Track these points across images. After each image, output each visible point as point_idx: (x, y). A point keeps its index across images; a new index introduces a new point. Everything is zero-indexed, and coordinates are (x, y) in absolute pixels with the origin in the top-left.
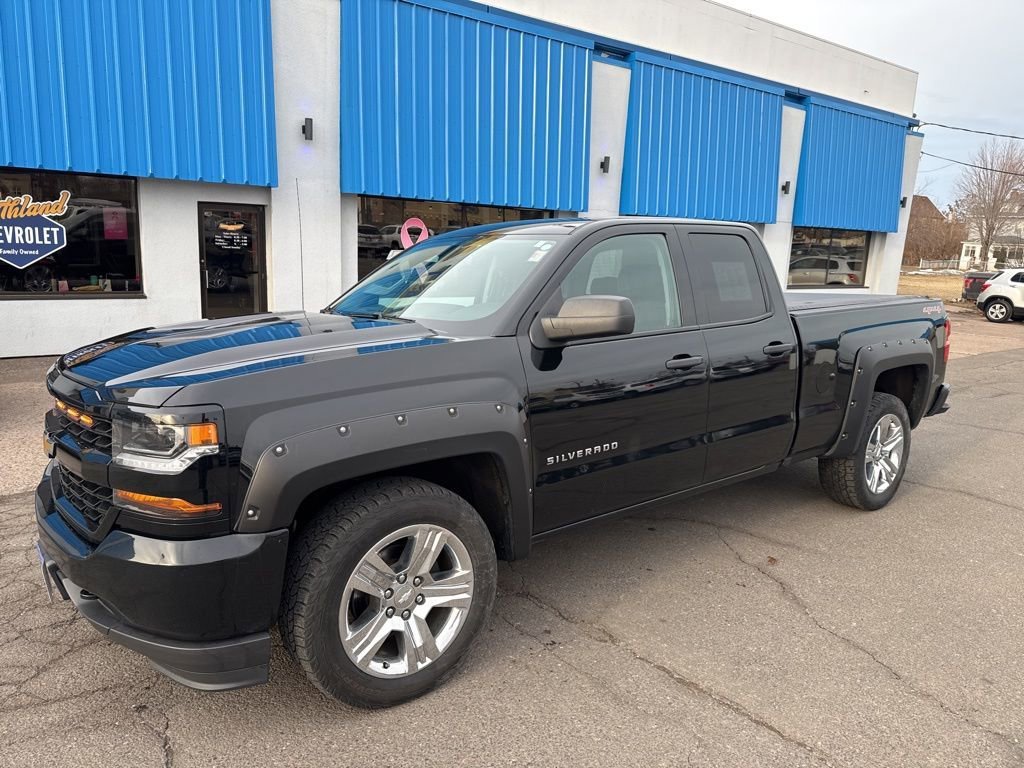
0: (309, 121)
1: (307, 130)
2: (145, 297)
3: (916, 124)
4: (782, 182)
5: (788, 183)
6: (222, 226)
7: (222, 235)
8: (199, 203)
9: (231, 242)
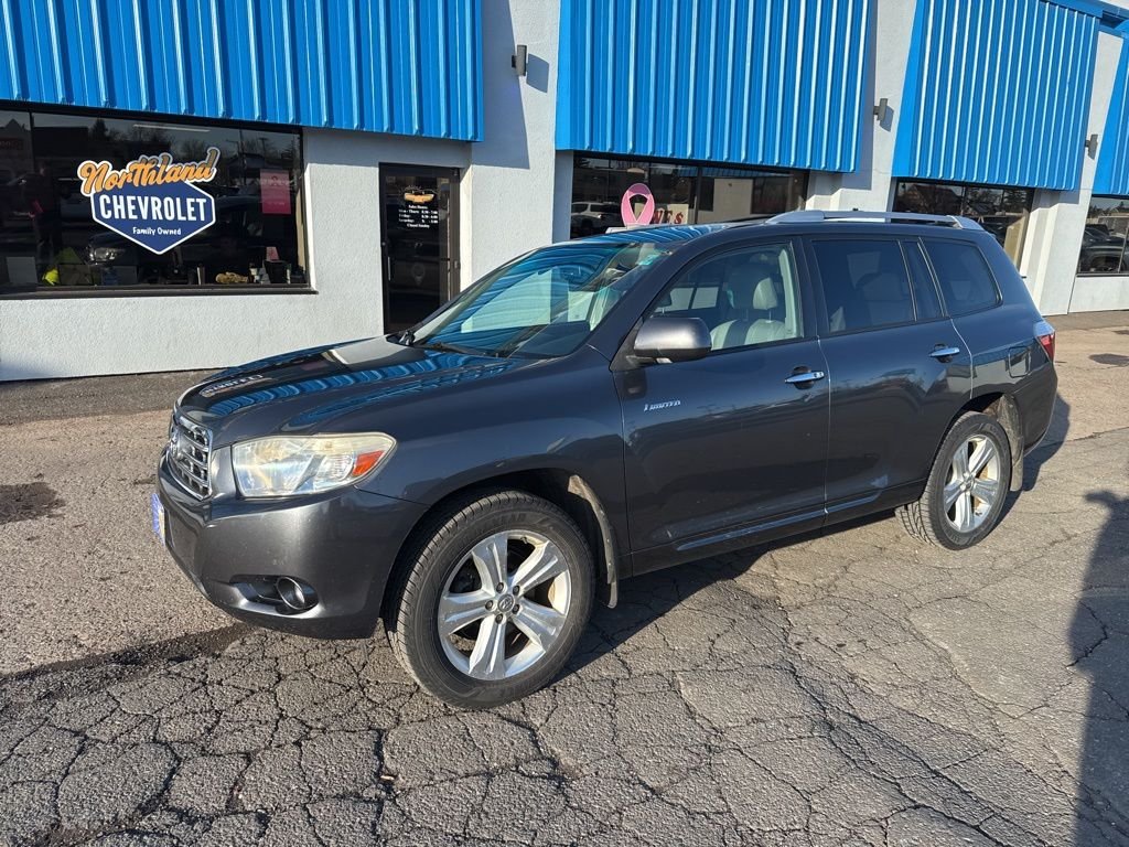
2: (313, 293)
5: (1096, 137)
6: (408, 196)
7: (408, 209)
8: (381, 164)
9: (417, 218)
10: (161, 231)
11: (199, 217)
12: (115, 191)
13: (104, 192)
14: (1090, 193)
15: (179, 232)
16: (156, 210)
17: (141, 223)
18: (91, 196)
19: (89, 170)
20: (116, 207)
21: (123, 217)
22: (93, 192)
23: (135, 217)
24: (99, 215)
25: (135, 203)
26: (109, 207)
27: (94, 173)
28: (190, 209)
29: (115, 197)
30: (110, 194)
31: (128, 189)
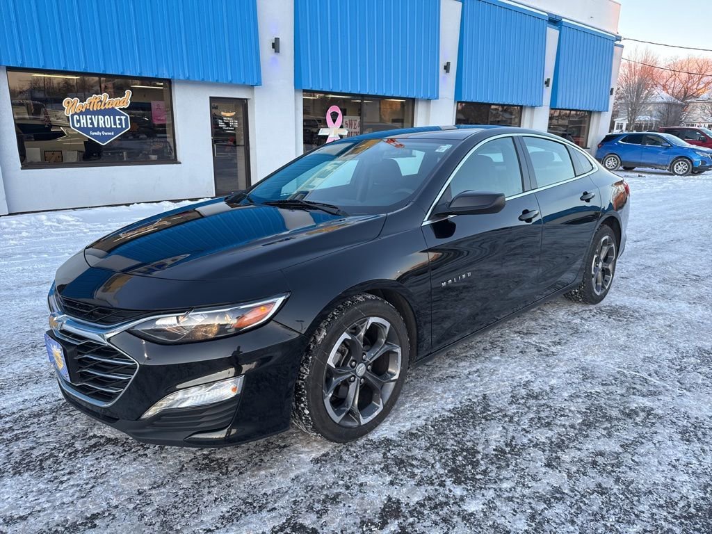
0: (277, 40)
1: (276, 46)
2: (180, 163)
3: (619, 39)
4: (545, 79)
5: (549, 79)
6: (223, 113)
7: (223, 120)
8: (210, 97)
9: (228, 124)
10: (104, 133)
11: (122, 126)
12: (81, 113)
13: (76, 114)
14: (549, 107)
15: (113, 133)
16: (101, 122)
17: (94, 129)
18: (70, 115)
19: (68, 103)
20: (82, 121)
21: (86, 126)
22: (71, 113)
23: (91, 126)
24: (74, 126)
25: (91, 119)
26: (78, 121)
27: (71, 104)
28: (118, 122)
29: (81, 116)
30: (79, 114)
31: (87, 112)
